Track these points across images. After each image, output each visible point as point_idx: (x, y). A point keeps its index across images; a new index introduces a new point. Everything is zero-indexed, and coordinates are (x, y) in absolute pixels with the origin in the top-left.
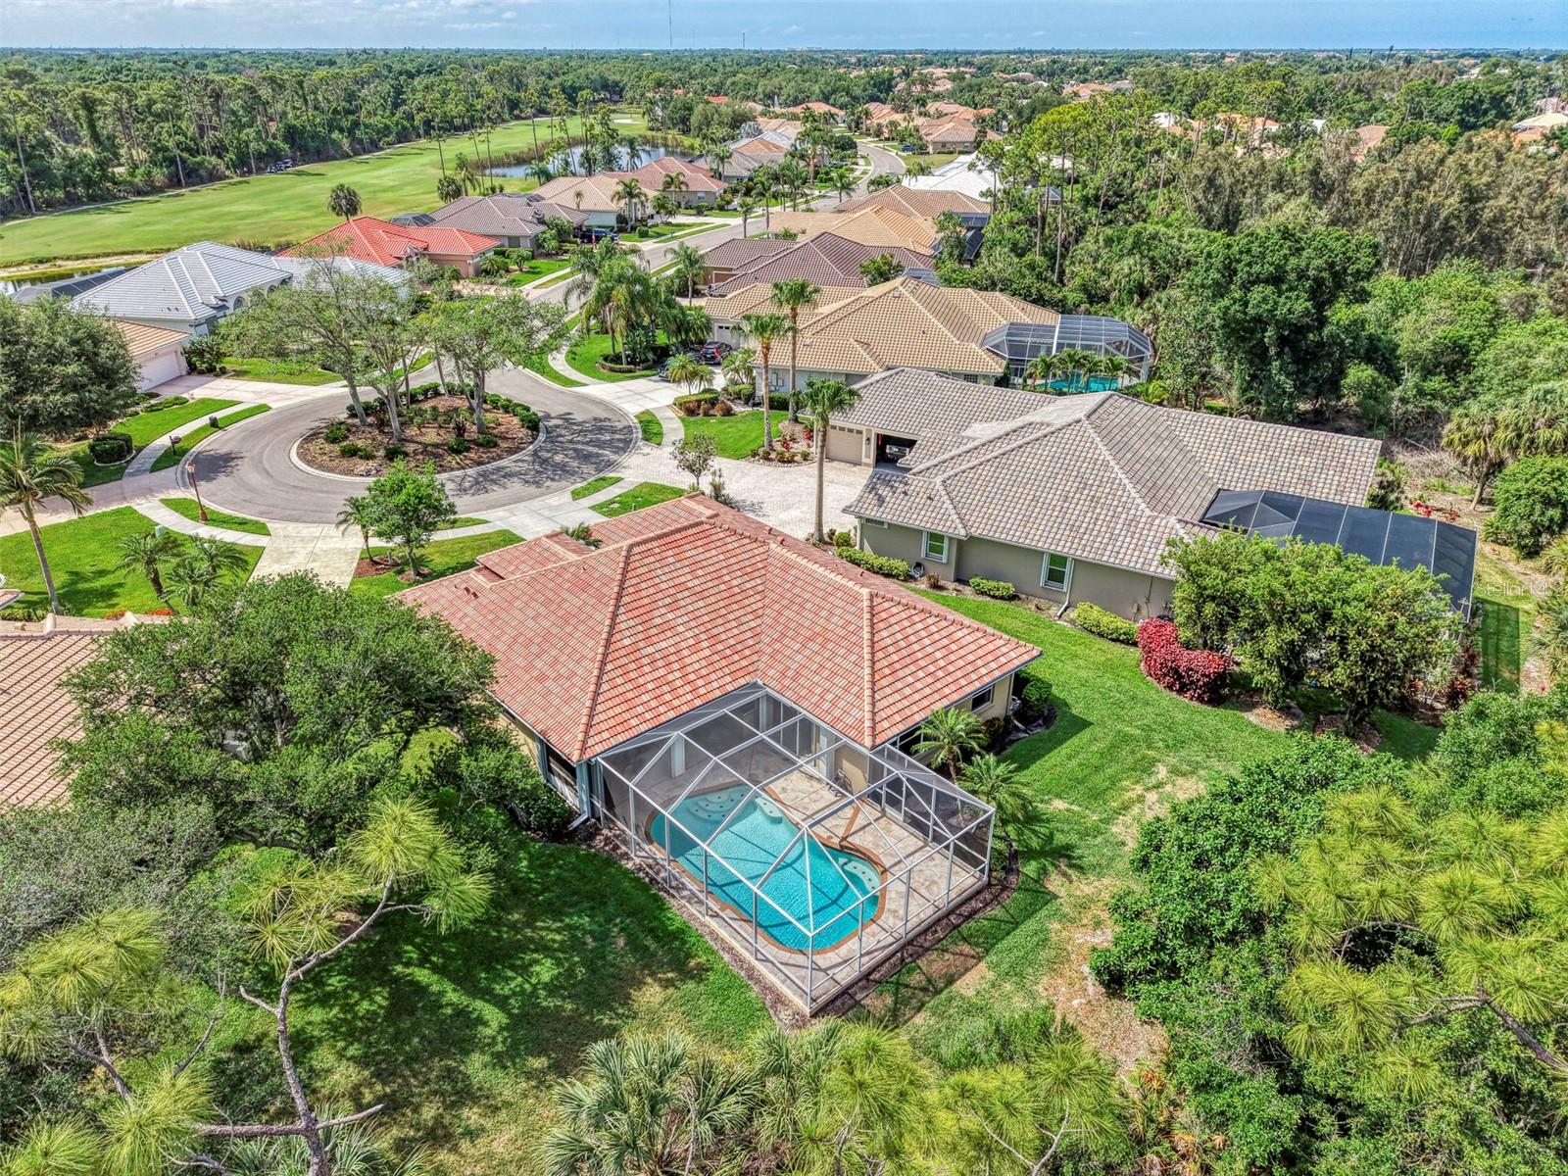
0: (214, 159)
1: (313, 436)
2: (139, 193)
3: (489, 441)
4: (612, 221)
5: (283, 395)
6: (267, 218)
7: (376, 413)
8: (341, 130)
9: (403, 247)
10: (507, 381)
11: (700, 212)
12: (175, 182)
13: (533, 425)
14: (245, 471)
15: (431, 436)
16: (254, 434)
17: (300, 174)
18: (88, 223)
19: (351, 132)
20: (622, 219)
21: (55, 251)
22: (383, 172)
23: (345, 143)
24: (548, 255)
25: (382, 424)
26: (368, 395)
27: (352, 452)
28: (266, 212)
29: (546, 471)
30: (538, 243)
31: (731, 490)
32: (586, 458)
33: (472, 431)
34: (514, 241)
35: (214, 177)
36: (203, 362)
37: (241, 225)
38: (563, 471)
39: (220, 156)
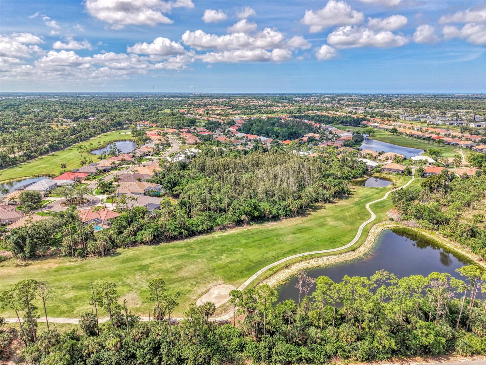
0: (35, 154)
1: (62, 203)
2: (21, 162)
3: (82, 203)
4: (111, 168)
5: (57, 199)
6: (48, 168)
7: (69, 201)
8: (61, 143)
9: (73, 177)
10: (85, 196)
11: (128, 164)
12: (28, 159)
13: (88, 201)
14: (54, 207)
15: (76, 203)
16: (55, 203)
17: (53, 155)
18: (15, 171)
19: (63, 144)
20: (112, 167)
21: (13, 177)
22: (70, 153)
23: (62, 147)
24: (98, 175)
25: (70, 202)
26: (68, 199)
27: (67, 205)
28: (48, 167)
29: (89, 205)
30: (96, 173)
31: (107, 206)
32: (93, 204)
33: (81, 202)
34: (92, 173)
35: (35, 157)
36: (46, 196)
37: (44, 170)
38: (91, 205)
39: (36, 153)
